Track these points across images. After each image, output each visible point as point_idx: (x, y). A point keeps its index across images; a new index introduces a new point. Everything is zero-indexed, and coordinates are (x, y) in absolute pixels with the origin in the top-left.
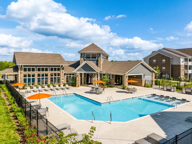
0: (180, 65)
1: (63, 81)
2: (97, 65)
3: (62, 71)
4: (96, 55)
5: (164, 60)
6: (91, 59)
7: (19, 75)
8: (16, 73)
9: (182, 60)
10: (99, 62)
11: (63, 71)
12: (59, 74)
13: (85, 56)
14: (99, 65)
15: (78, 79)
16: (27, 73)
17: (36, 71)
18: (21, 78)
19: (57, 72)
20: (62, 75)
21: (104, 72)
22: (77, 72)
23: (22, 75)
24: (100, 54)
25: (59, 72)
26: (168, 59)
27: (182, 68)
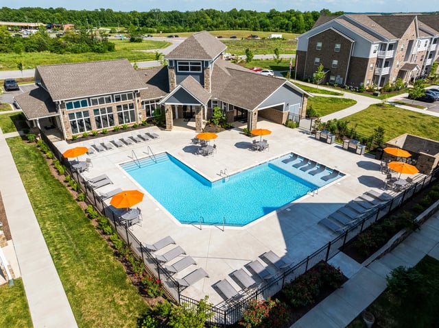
0: (368, 59)
1: (141, 116)
2: (202, 83)
3: (137, 99)
4: (199, 64)
5: (338, 46)
6: (190, 71)
7: (62, 117)
8: (54, 114)
9: (374, 47)
10: (205, 79)
11: (139, 98)
12: (132, 106)
13: (178, 65)
14: (205, 84)
15: (169, 116)
16: (74, 110)
17: (90, 105)
18: (65, 122)
19: (128, 102)
20: (138, 106)
21: (216, 99)
22: (166, 104)
23: (67, 116)
24: (207, 63)
25: (131, 101)
26: (346, 44)
27: (371, 65)
